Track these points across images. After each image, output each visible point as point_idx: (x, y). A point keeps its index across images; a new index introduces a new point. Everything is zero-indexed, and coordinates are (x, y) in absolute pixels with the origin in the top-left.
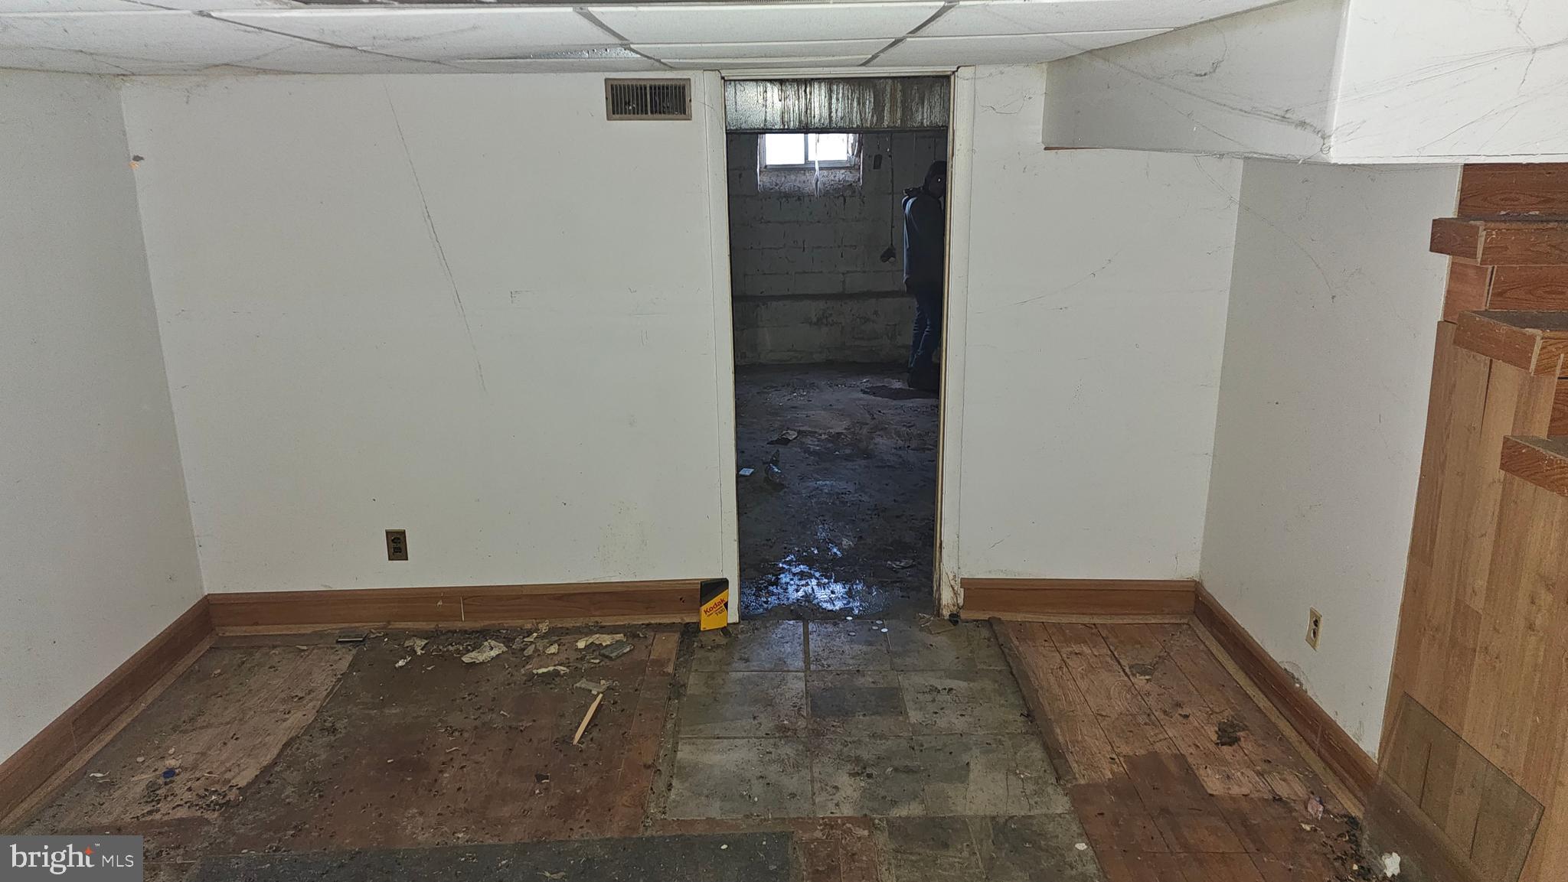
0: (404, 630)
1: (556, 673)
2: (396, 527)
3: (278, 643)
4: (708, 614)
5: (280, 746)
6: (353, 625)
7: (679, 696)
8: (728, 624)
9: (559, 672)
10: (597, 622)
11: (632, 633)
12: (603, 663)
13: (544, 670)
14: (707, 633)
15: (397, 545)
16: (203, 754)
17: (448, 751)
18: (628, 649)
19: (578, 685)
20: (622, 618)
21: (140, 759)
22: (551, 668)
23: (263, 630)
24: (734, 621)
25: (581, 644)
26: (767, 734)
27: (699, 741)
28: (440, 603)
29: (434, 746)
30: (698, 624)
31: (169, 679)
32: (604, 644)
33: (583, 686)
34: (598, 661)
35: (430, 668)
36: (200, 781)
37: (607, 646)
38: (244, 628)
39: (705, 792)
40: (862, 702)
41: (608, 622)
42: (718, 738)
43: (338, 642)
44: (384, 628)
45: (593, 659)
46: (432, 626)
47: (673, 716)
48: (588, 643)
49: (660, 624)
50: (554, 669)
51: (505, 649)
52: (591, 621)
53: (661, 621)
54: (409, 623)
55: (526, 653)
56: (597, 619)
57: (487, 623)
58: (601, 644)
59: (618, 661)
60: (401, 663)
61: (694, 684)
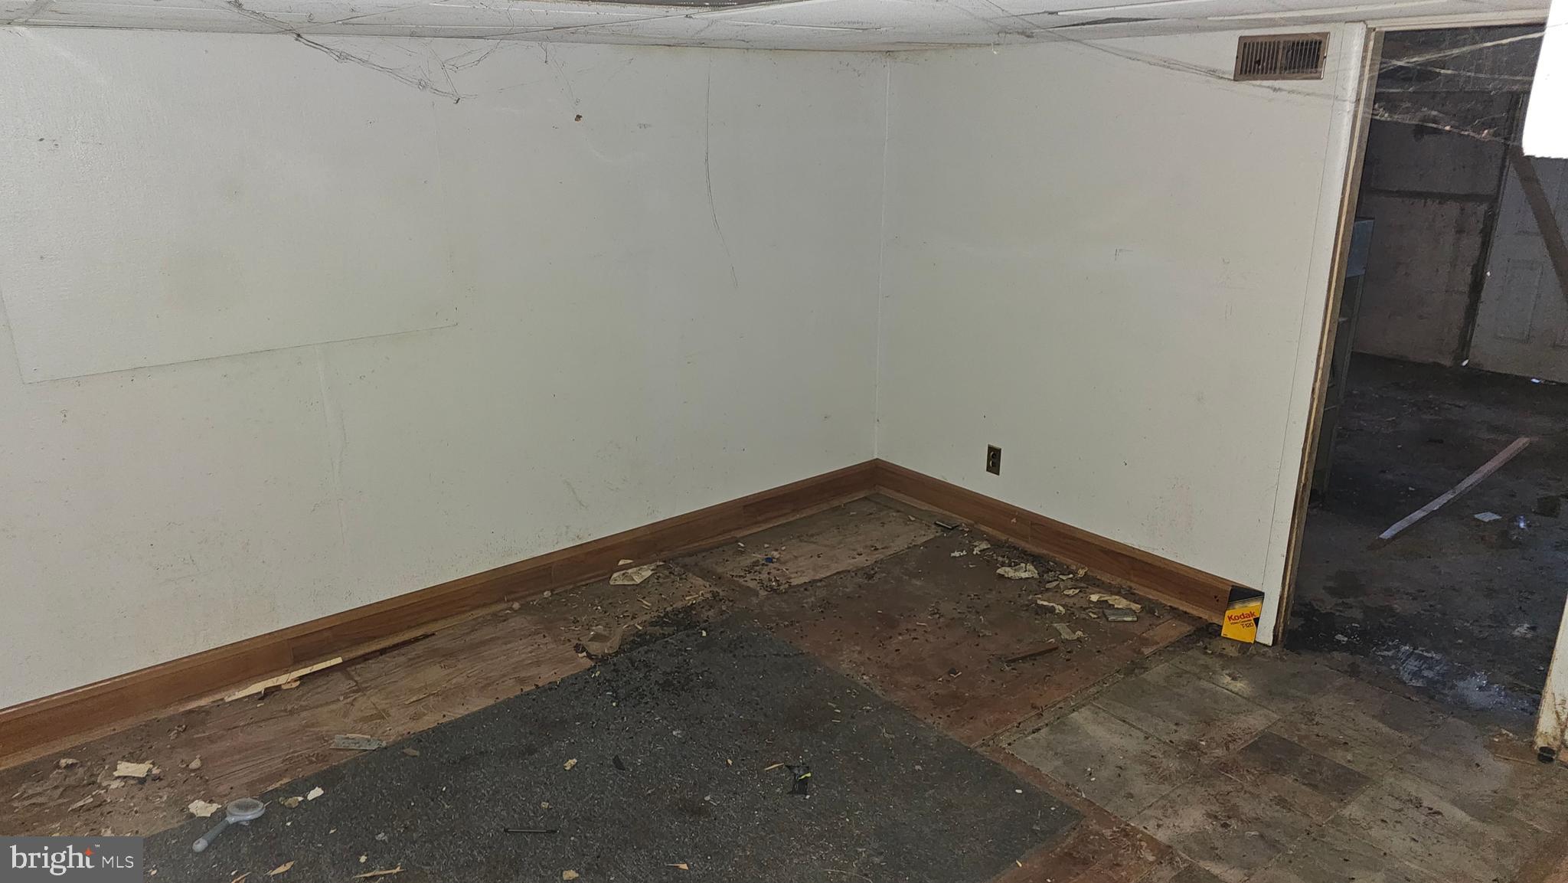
0: (984, 533)
1: (1052, 610)
2: (996, 445)
3: (902, 510)
4: (1232, 621)
5: (835, 572)
6: (954, 515)
7: (1129, 672)
8: (1255, 641)
9: (1055, 609)
10: (1131, 588)
11: (1150, 609)
12: (1098, 620)
13: (1045, 603)
14: (1225, 641)
15: (994, 459)
16: (796, 557)
17: (918, 623)
18: (1129, 619)
19: (1055, 625)
20: (1154, 592)
21: (766, 546)
22: (1051, 604)
23: (900, 496)
24: (1266, 643)
25: (1094, 598)
26: (1171, 741)
27: (1103, 714)
28: (1014, 520)
29: (915, 616)
30: (1221, 627)
31: (825, 507)
32: (1116, 606)
33: (1058, 628)
34: (1095, 616)
35: (971, 566)
36: (778, 572)
37: (1117, 608)
38: (890, 491)
39: (1059, 750)
40: (1309, 769)
41: (1141, 591)
42: (1124, 721)
43: (935, 524)
44: (972, 525)
45: (1093, 613)
46: (1003, 537)
47: (1105, 685)
48: (1103, 599)
49: (1186, 613)
50: (1053, 606)
51: (1036, 576)
52: (1126, 584)
53: (1188, 610)
54: (990, 529)
55: (1048, 586)
56: (1133, 585)
57: (1045, 552)
58: (1114, 605)
59: (1113, 625)
60: (957, 554)
61: (1157, 672)
